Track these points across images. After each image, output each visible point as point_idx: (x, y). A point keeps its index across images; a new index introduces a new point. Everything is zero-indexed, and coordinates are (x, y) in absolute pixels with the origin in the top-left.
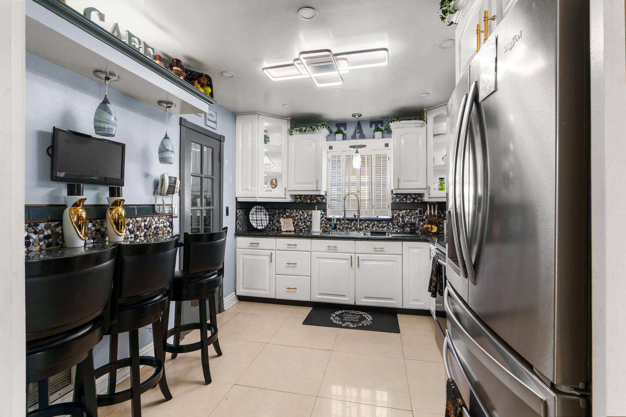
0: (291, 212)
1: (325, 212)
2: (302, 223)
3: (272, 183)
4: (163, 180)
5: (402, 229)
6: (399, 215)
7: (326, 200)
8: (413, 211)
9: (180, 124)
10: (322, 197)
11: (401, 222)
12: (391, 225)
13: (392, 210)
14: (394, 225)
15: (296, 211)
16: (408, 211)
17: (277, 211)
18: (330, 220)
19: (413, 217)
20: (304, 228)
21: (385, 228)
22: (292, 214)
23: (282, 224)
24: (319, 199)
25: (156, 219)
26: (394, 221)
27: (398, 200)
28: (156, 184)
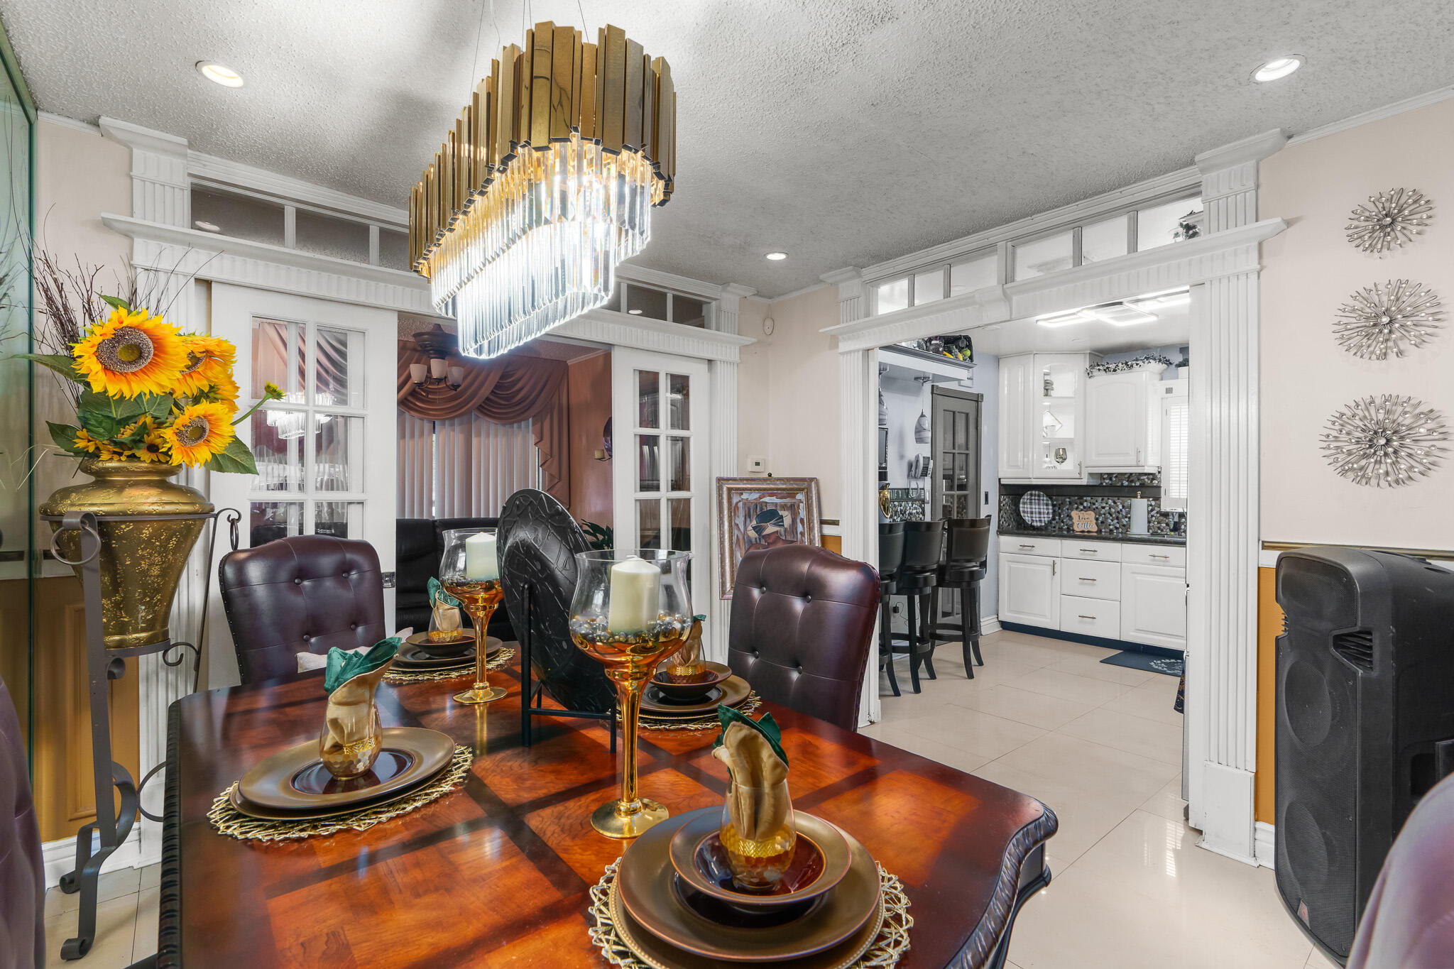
0: (1094, 501)
1: (1158, 502)
2: (1112, 520)
3: (1057, 455)
4: (917, 461)
7: (1160, 482)
9: (932, 393)
10: (1151, 477)
15: (1103, 500)
17: (1068, 500)
18: (1166, 515)
20: (1117, 528)
22: (1094, 504)
23: (1075, 520)
24: (1146, 480)
25: (910, 505)
28: (910, 465)
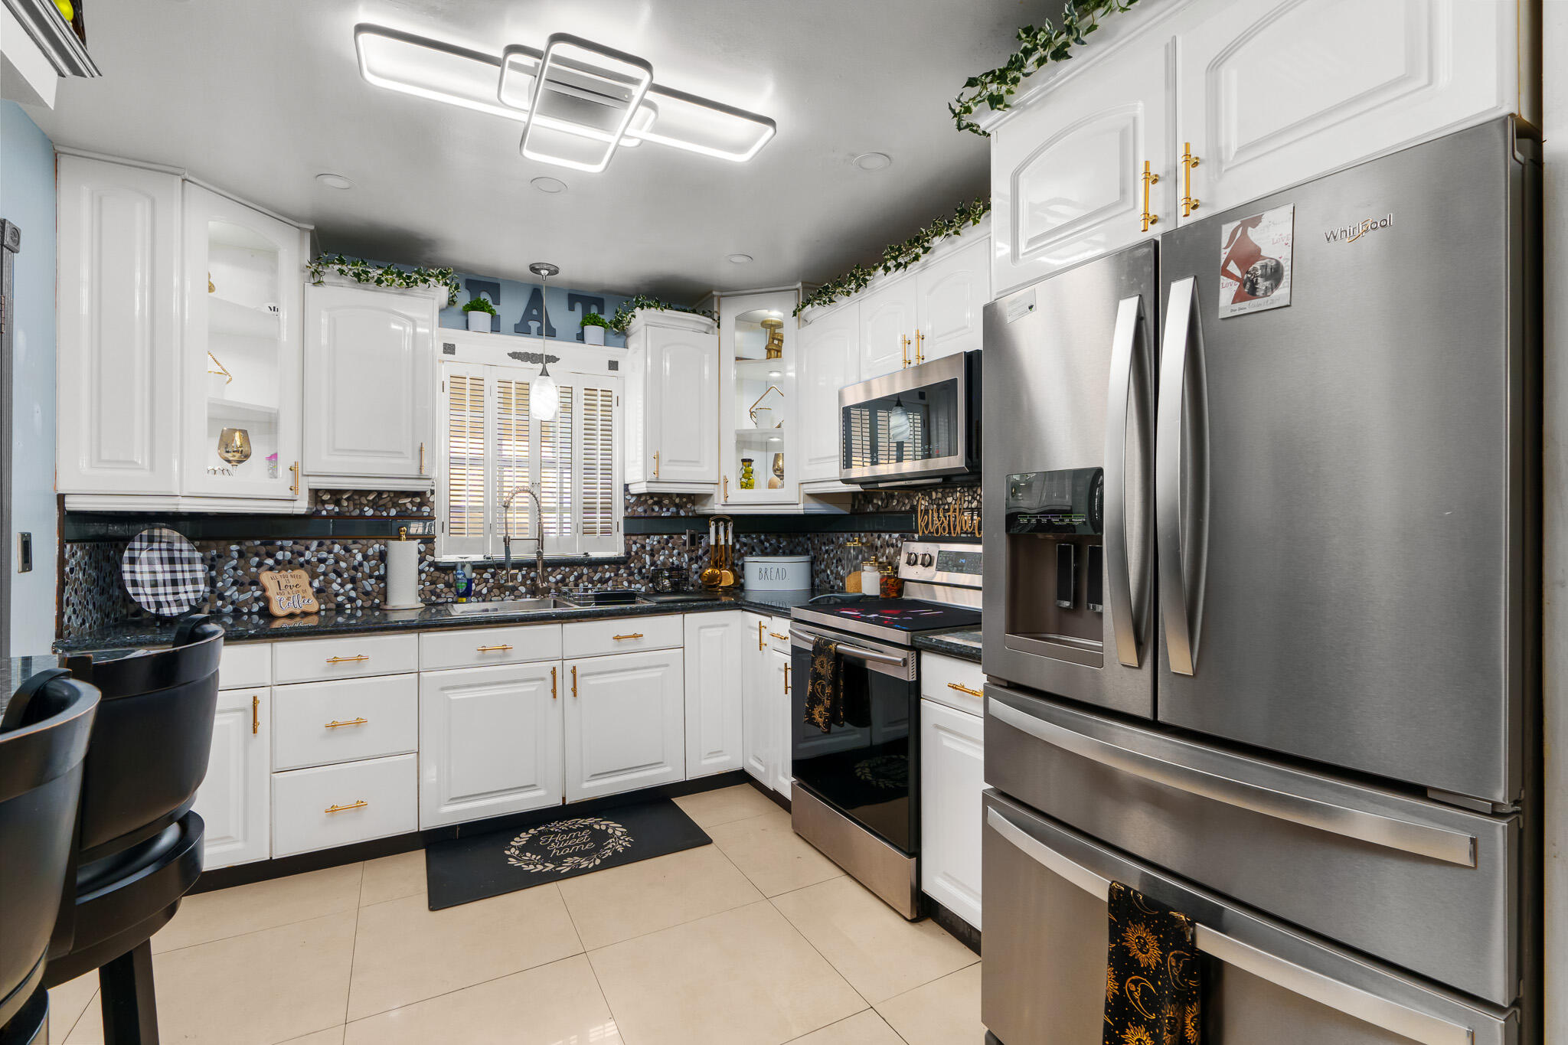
0: (297, 548)
1: (431, 545)
2: (342, 585)
3: (225, 443)
5: (650, 582)
6: (643, 547)
7: (432, 509)
8: (675, 536)
10: (418, 500)
11: (647, 567)
12: (625, 575)
13: (625, 535)
14: (631, 574)
15: (320, 545)
16: (665, 537)
17: (234, 547)
18: (450, 568)
19: (675, 552)
20: (351, 600)
21: (610, 583)
22: (302, 555)
23: (272, 592)
24: (409, 506)
26: (632, 565)
27: (640, 509)
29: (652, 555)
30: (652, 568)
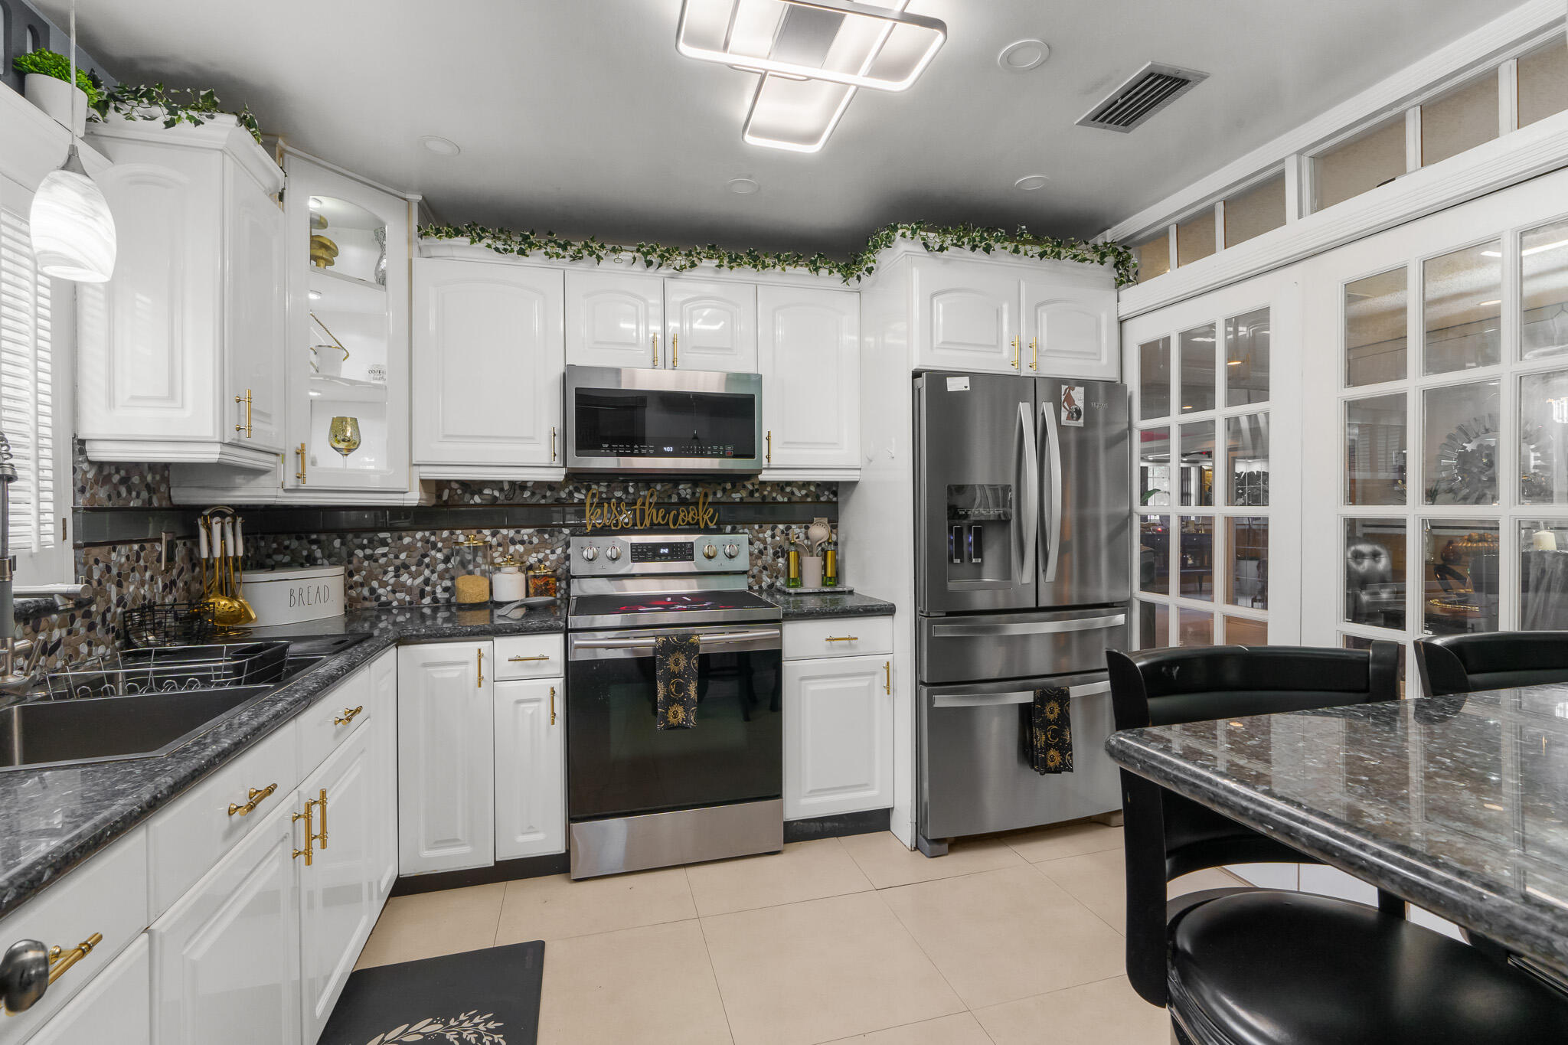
5: (117, 637)
6: (108, 569)
8: (147, 546)
11: (113, 609)
12: (83, 631)
13: (78, 546)
14: (91, 627)
16: (136, 547)
19: (148, 575)
26: (93, 608)
27: (102, 493)
29: (119, 585)
30: (119, 610)
